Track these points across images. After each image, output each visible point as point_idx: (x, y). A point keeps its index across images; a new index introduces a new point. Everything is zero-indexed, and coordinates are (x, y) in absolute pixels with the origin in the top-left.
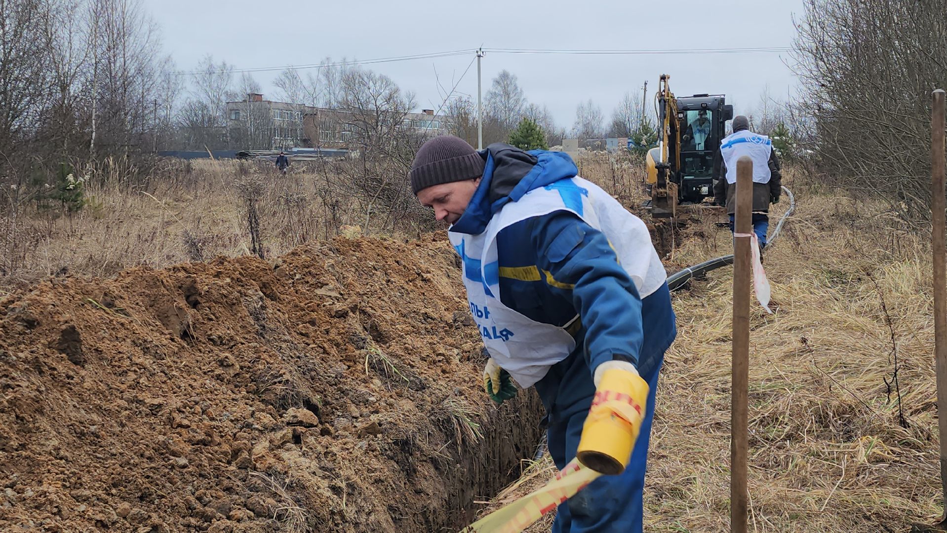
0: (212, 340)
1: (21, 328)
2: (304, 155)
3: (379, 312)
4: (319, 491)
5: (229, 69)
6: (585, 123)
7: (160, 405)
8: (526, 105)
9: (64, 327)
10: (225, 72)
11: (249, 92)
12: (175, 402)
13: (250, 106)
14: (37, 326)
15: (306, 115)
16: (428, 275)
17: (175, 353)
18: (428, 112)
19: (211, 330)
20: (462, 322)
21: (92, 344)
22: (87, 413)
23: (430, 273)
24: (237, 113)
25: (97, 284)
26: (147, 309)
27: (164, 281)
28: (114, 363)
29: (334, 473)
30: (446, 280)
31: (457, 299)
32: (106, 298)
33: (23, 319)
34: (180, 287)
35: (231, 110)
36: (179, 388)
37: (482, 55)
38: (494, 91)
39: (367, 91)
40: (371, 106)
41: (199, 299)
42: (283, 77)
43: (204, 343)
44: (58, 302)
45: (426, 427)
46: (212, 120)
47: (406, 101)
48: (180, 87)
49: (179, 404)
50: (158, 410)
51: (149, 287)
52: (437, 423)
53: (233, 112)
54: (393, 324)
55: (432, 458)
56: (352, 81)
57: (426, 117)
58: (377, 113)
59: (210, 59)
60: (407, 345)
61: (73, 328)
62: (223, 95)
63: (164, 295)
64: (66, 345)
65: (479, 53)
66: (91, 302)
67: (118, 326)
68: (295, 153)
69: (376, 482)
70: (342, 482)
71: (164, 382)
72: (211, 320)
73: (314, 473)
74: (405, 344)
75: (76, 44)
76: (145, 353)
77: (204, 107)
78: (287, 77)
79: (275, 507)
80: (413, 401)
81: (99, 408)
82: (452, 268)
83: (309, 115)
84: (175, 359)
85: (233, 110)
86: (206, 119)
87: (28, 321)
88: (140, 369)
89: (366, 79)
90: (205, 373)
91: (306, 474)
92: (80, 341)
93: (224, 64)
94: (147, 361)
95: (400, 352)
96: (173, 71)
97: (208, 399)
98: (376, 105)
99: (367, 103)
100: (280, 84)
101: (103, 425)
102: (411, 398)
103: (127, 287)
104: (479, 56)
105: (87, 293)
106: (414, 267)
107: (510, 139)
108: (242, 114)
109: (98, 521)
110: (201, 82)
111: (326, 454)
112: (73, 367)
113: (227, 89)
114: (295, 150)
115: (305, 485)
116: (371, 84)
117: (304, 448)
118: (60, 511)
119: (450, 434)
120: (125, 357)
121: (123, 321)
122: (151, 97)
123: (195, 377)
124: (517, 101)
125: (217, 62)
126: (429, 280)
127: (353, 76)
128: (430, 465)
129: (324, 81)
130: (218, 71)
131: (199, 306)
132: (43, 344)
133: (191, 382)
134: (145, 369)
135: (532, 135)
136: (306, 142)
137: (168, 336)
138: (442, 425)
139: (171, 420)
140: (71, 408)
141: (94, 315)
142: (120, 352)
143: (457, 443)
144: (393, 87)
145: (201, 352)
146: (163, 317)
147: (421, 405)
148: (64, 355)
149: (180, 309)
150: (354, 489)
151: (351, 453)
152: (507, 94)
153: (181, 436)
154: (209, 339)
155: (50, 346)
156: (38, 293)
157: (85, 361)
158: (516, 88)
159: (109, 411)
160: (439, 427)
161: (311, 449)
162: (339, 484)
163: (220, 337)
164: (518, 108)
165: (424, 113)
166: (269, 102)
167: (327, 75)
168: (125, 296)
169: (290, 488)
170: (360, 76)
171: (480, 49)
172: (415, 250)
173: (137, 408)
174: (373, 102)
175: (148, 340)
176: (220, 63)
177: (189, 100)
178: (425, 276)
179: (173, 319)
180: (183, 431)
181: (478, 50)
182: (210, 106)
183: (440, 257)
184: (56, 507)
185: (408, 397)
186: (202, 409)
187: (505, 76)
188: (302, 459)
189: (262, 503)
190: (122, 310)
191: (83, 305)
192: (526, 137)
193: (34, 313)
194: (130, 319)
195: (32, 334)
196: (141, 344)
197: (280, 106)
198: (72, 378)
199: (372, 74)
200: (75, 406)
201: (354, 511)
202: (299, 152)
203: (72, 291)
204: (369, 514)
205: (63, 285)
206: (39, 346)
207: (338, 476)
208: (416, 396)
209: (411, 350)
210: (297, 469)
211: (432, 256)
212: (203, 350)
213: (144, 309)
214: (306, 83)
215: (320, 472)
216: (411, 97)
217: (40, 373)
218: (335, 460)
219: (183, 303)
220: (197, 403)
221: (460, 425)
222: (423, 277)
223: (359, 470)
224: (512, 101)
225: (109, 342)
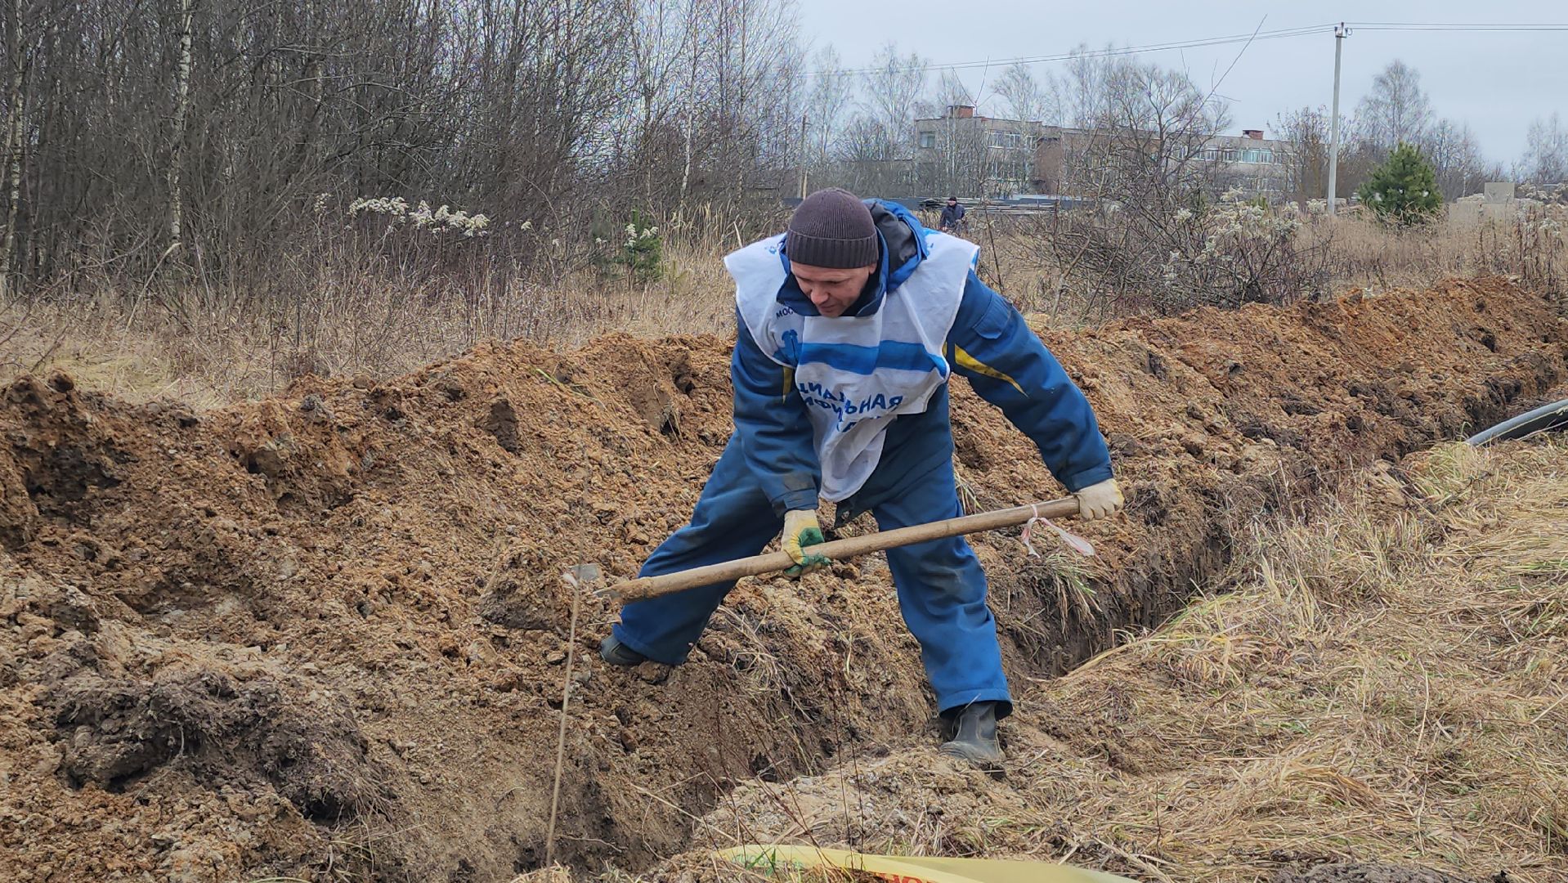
0: (704, 438)
1: (442, 398)
2: (1030, 205)
3: (985, 425)
4: (809, 642)
5: (922, 65)
6: (1545, 155)
7: (611, 513)
8: (1431, 123)
9: (494, 401)
10: (915, 71)
11: (952, 103)
12: (635, 511)
13: (951, 125)
14: (464, 398)
15: (1042, 140)
16: (1094, 380)
17: (646, 450)
18: (1254, 134)
19: (703, 423)
20: (1121, 450)
21: (534, 427)
22: (510, 510)
23: (1097, 377)
24: (931, 138)
25: (551, 351)
26: (617, 390)
27: (645, 353)
28: (559, 455)
29: (839, 623)
30: (1125, 389)
31: (1137, 420)
32: (561, 370)
33: (446, 388)
34: (667, 364)
35: (921, 133)
36: (644, 495)
37: (1344, 35)
38: (1374, 97)
39: (1146, 99)
40: (1152, 125)
41: (694, 382)
42: (1007, 78)
43: (692, 442)
44: (495, 370)
45: (1008, 585)
46: (890, 149)
47: (1211, 115)
48: (843, 96)
49: (639, 514)
50: (608, 518)
51: (623, 359)
52: (1030, 584)
53: (925, 135)
54: (1003, 442)
55: (1012, 630)
56: (1121, 82)
57: (1249, 142)
58: (1161, 137)
59: (891, 48)
60: (1014, 474)
61: (506, 403)
62: (910, 109)
63: (641, 372)
64: (497, 424)
65: (1339, 32)
66: (541, 375)
67: (572, 408)
68: (1017, 202)
69: (907, 646)
70: (848, 638)
71: (625, 486)
72: (705, 410)
73: (808, 620)
74: (1012, 472)
75: (670, 28)
76: (605, 446)
77: (880, 128)
78: (1014, 77)
79: (735, 650)
80: (997, 549)
81: (526, 506)
82: (1142, 373)
83: (1047, 139)
84: (646, 457)
85: (925, 133)
86: (882, 147)
87: (450, 391)
88: (593, 464)
89: (1145, 79)
90: (686, 480)
91: (796, 620)
92: (515, 422)
93: (915, 58)
94: (606, 456)
95: (1002, 484)
96: (834, 70)
97: (682, 512)
98: (1160, 124)
99: (1145, 117)
100: (1001, 89)
101: (528, 526)
102: (997, 545)
103: (595, 359)
104: (1339, 37)
105: (536, 362)
106: (1073, 368)
107: (1372, 180)
108: (938, 138)
109: (495, 636)
110: (876, 88)
111: (831, 599)
112: (503, 452)
113: (918, 98)
114: (1017, 197)
115: (790, 632)
116: (1154, 86)
117: (800, 587)
118: (448, 618)
119: (1050, 602)
120: (576, 447)
121: (579, 401)
122: (798, 113)
123: (668, 482)
124: (1417, 115)
125: (903, 54)
126: (1093, 388)
127: (1123, 74)
128: (1008, 640)
129: (1075, 83)
130: (904, 70)
131: (693, 392)
132: (467, 421)
133: (661, 488)
134: (600, 465)
135: (1412, 173)
136: (1040, 185)
137: (641, 427)
138: (1039, 588)
139: (623, 533)
140: (489, 501)
141: (542, 391)
142: (569, 441)
143: (1061, 616)
144: (1191, 92)
145: (686, 452)
146: (639, 403)
147: (1011, 556)
148: (493, 437)
149: (661, 392)
150: (866, 648)
151: (874, 603)
152: (1398, 104)
153: (633, 554)
154: (700, 437)
155: (478, 424)
156: (472, 357)
157: (522, 449)
158: (1416, 92)
159: (540, 512)
160: (1034, 590)
161: (813, 589)
162: (842, 637)
163: (715, 435)
164: (1417, 127)
165: (1246, 136)
166: (984, 119)
167: (1081, 73)
168: (590, 369)
169: (765, 631)
170: (1135, 74)
171: (1342, 24)
172: (1078, 342)
173: (581, 513)
174: (1156, 117)
175: (611, 429)
176: (908, 57)
177: (857, 116)
178: (1087, 381)
179: (652, 405)
180: (638, 548)
181: (1339, 26)
182: (889, 126)
183: (1124, 357)
184: (444, 612)
185: (992, 545)
186: (667, 522)
187: (1398, 70)
188: (796, 600)
189: (720, 643)
190: (581, 387)
191: (528, 377)
192: (1402, 176)
193: (460, 381)
194: (590, 400)
195: (455, 407)
196: (600, 434)
197: (1000, 126)
198: (500, 466)
199: (1157, 71)
200: (494, 500)
201: (862, 678)
202: (1023, 201)
203: (517, 358)
204: (888, 685)
205: (506, 350)
206: (463, 423)
207: (843, 628)
208: (1004, 542)
209: (1021, 482)
210: (783, 610)
211: (1109, 353)
212: (690, 450)
213: (613, 388)
214: (1043, 88)
215: (819, 621)
216: (1222, 109)
217: (452, 454)
218: (844, 607)
219: (667, 385)
220: (663, 515)
221: (1067, 591)
222: (1084, 382)
223: (883, 627)
224: (1405, 116)
225: (557, 428)
